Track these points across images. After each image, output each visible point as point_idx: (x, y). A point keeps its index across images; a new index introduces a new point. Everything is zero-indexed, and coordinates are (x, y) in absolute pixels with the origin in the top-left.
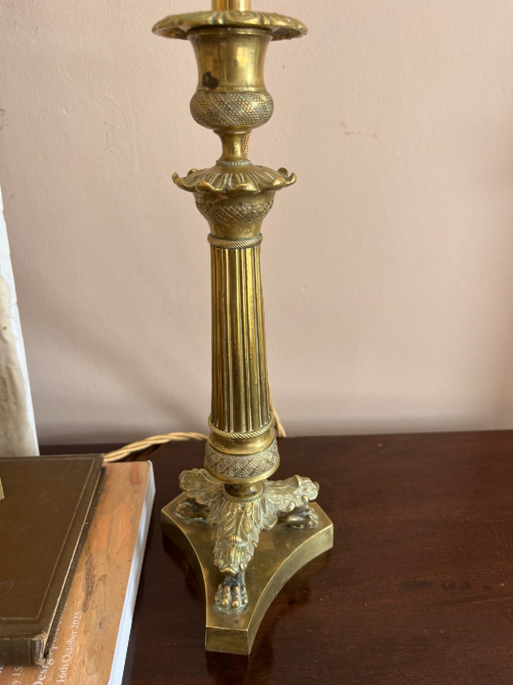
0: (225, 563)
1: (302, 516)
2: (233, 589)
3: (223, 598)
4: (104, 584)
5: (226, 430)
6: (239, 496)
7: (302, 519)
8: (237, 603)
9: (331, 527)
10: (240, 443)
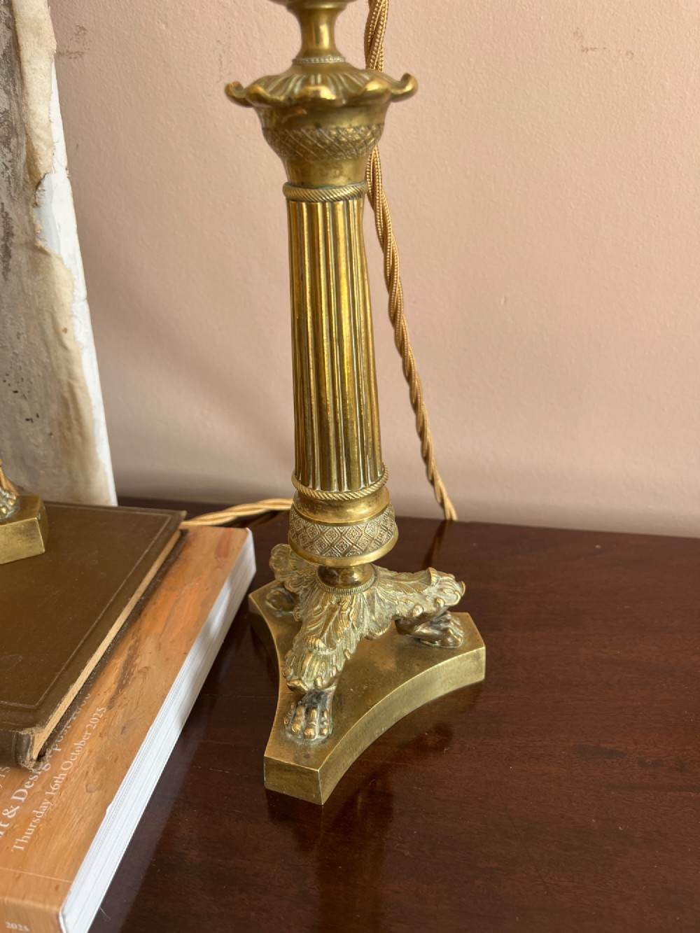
0: (295, 674)
1: (438, 629)
2: (308, 712)
3: (294, 721)
4: (144, 678)
5: (311, 486)
6: (334, 585)
7: (437, 632)
8: (311, 732)
9: (482, 650)
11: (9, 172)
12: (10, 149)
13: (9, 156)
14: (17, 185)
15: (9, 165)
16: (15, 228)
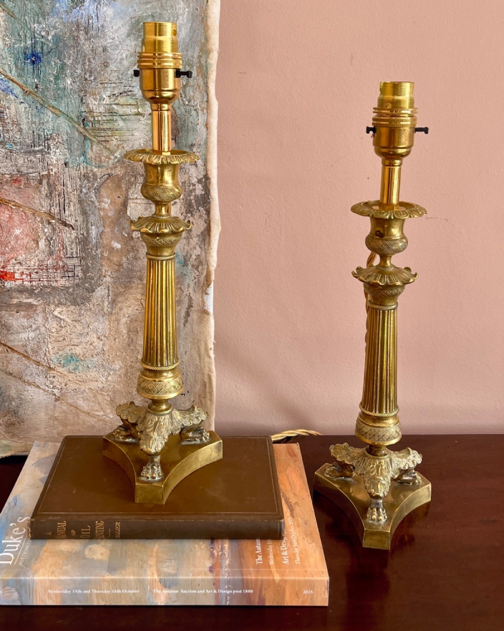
0: (375, 491)
1: (411, 476)
2: (377, 510)
3: (372, 515)
4: (298, 506)
5: (374, 412)
6: (377, 455)
7: (411, 478)
8: (381, 517)
9: (430, 485)
10: (380, 419)
11: (196, 280)
12: (198, 271)
13: (198, 274)
14: (199, 286)
15: (196, 277)
16: (194, 303)
